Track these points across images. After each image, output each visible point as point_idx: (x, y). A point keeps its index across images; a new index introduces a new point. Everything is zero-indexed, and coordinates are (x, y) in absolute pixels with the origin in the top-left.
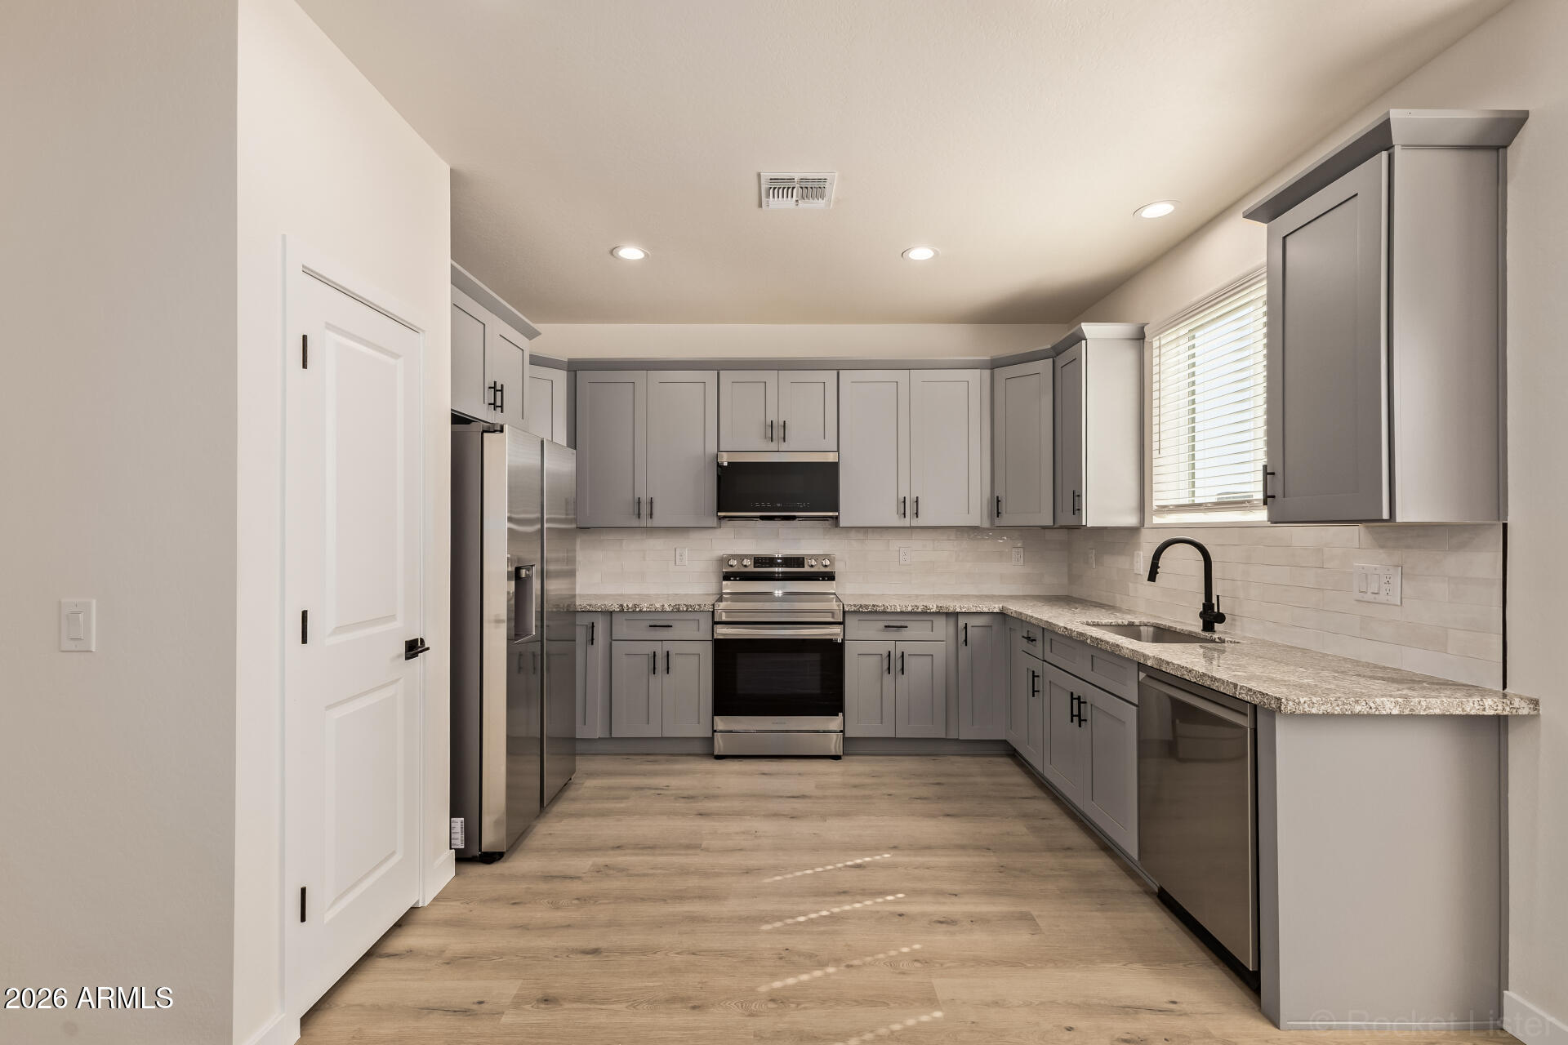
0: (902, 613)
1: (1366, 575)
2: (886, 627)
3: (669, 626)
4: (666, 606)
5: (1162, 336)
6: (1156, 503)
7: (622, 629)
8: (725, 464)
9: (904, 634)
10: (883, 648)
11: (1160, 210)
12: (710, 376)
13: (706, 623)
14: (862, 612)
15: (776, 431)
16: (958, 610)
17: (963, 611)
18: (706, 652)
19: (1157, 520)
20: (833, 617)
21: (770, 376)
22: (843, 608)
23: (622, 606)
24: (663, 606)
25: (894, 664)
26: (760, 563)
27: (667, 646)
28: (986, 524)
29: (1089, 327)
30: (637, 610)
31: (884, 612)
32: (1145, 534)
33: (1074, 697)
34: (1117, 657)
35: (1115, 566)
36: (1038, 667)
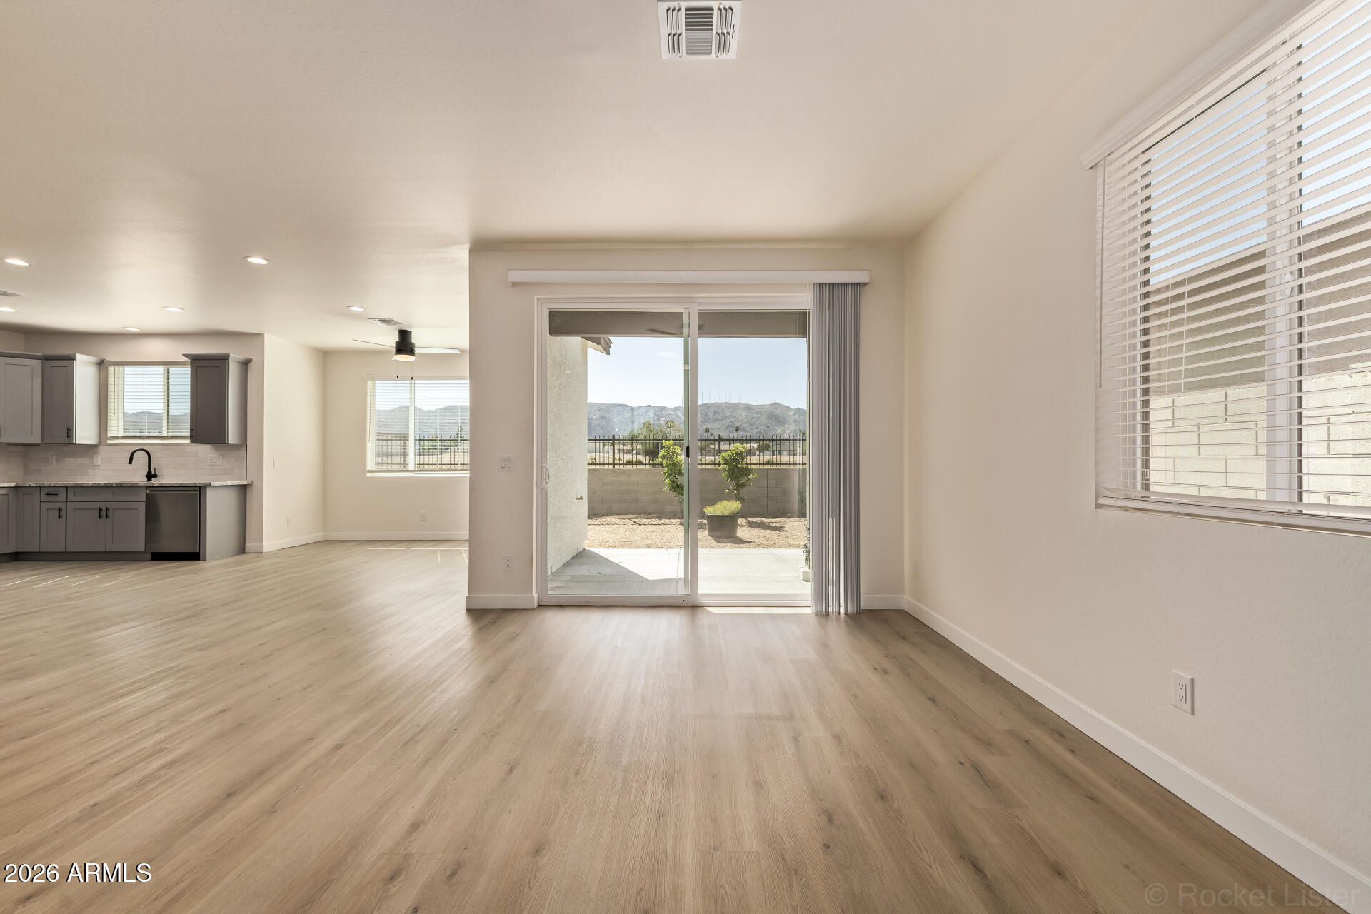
1: (212, 458)
5: (116, 368)
6: (109, 436)
19: (109, 442)
29: (79, 355)
32: (102, 447)
33: (100, 509)
34: (133, 488)
35: (76, 463)
36: (62, 505)
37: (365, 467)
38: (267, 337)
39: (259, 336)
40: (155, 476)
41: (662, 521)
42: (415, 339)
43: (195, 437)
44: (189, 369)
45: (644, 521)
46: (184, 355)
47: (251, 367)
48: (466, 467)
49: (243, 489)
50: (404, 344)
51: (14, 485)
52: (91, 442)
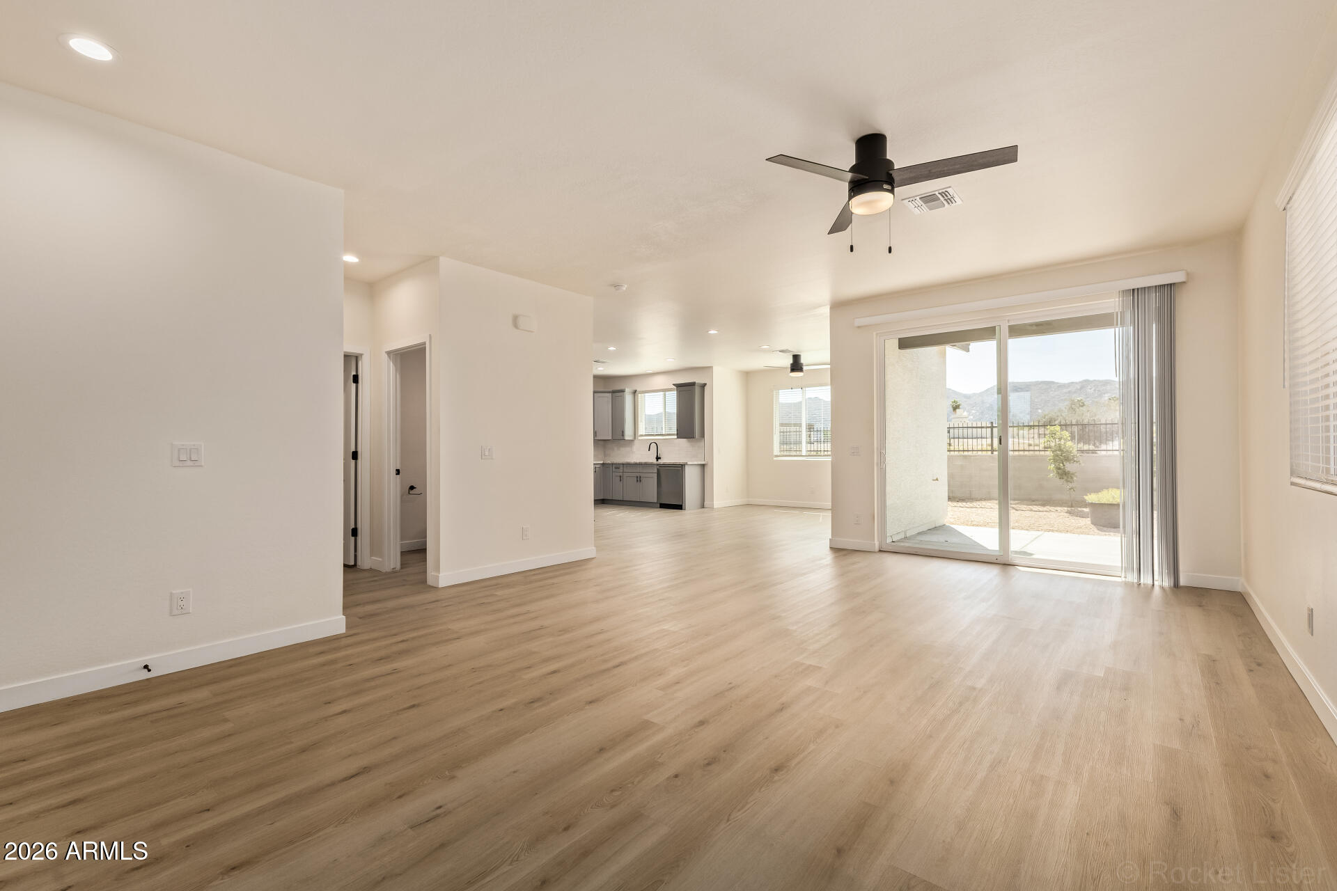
5: (641, 395)
6: (638, 435)
29: (626, 388)
32: (636, 441)
33: (637, 477)
34: (651, 465)
35: (624, 450)
36: (621, 474)
37: (773, 453)
38: (715, 369)
39: (710, 368)
40: (660, 458)
41: (1045, 509)
42: (803, 360)
43: (680, 434)
44: (676, 392)
45: (1023, 507)
46: (674, 385)
47: (706, 388)
48: (829, 453)
49: (703, 466)
50: (796, 366)
51: (602, 462)
52: (631, 438)
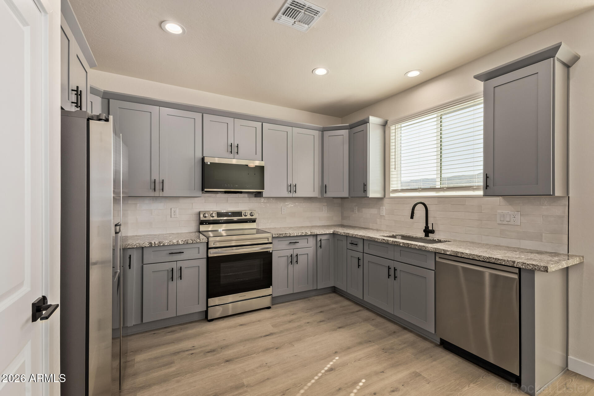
0: (297, 236)
1: (504, 215)
2: (290, 243)
3: (180, 253)
4: (180, 241)
5: (396, 125)
6: (391, 189)
7: (149, 257)
8: (209, 163)
9: (297, 245)
10: (289, 253)
11: (414, 74)
12: (198, 116)
13: (203, 248)
14: (281, 237)
15: (233, 149)
16: (318, 233)
17: (320, 233)
18: (203, 264)
19: (392, 195)
20: (268, 241)
21: (230, 120)
22: (272, 236)
23: (151, 243)
24: (178, 241)
25: (293, 260)
26: (220, 215)
27: (180, 264)
28: (320, 197)
29: (372, 118)
30: (161, 245)
31: (290, 236)
32: (386, 200)
33: (389, 268)
35: (369, 213)
36: (360, 255)
40: (433, 232)
43: (490, 189)
51: (331, 231)
52: (379, 195)
